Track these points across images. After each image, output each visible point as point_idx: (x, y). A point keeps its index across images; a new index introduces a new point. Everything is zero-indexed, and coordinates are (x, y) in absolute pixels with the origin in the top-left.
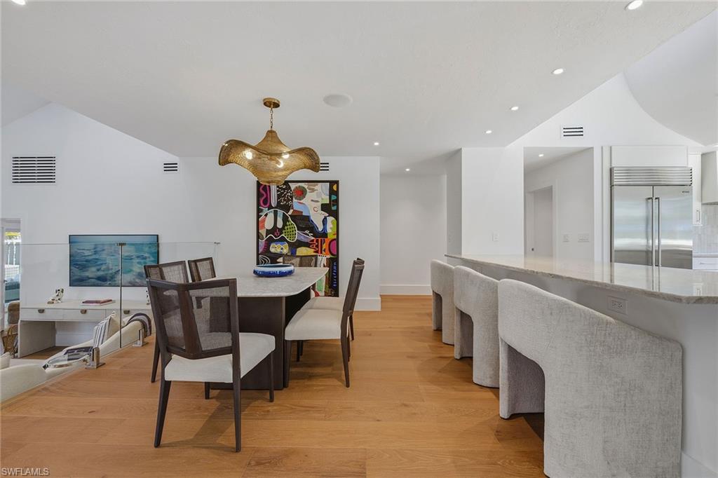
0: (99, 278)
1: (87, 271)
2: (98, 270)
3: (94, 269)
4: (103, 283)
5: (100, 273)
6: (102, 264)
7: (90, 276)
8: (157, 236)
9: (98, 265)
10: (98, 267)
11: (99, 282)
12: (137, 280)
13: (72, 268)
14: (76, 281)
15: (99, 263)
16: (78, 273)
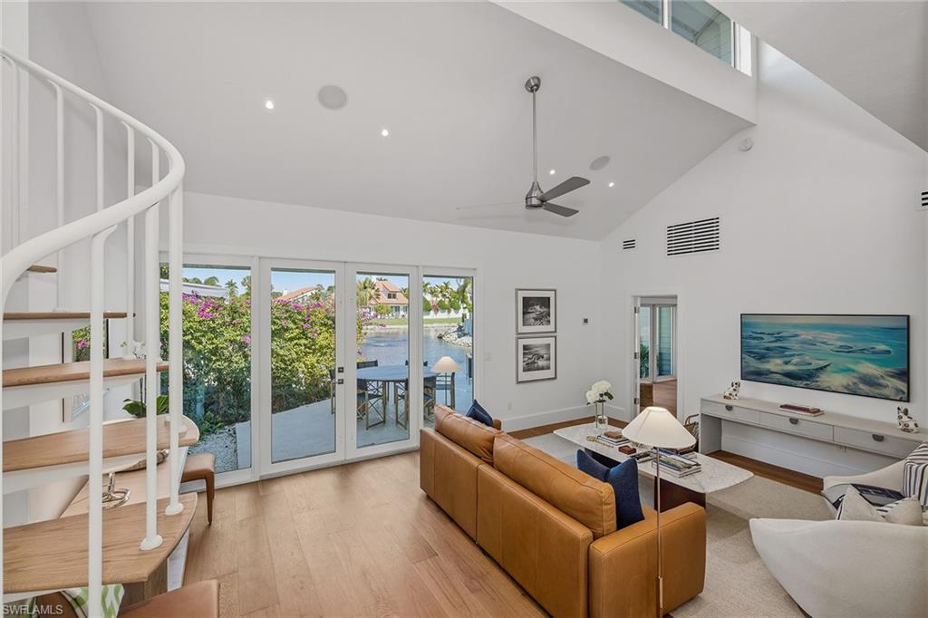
0: (788, 375)
1: (768, 362)
2: (786, 363)
3: (779, 361)
4: (795, 382)
5: (790, 368)
6: (791, 356)
7: (773, 369)
8: (908, 317)
9: (786, 356)
10: (787, 359)
11: (788, 380)
12: (861, 386)
13: (744, 356)
14: (750, 375)
15: (787, 353)
16: (755, 364)
